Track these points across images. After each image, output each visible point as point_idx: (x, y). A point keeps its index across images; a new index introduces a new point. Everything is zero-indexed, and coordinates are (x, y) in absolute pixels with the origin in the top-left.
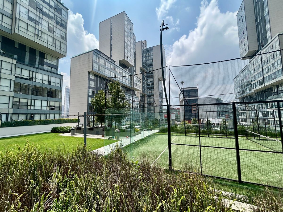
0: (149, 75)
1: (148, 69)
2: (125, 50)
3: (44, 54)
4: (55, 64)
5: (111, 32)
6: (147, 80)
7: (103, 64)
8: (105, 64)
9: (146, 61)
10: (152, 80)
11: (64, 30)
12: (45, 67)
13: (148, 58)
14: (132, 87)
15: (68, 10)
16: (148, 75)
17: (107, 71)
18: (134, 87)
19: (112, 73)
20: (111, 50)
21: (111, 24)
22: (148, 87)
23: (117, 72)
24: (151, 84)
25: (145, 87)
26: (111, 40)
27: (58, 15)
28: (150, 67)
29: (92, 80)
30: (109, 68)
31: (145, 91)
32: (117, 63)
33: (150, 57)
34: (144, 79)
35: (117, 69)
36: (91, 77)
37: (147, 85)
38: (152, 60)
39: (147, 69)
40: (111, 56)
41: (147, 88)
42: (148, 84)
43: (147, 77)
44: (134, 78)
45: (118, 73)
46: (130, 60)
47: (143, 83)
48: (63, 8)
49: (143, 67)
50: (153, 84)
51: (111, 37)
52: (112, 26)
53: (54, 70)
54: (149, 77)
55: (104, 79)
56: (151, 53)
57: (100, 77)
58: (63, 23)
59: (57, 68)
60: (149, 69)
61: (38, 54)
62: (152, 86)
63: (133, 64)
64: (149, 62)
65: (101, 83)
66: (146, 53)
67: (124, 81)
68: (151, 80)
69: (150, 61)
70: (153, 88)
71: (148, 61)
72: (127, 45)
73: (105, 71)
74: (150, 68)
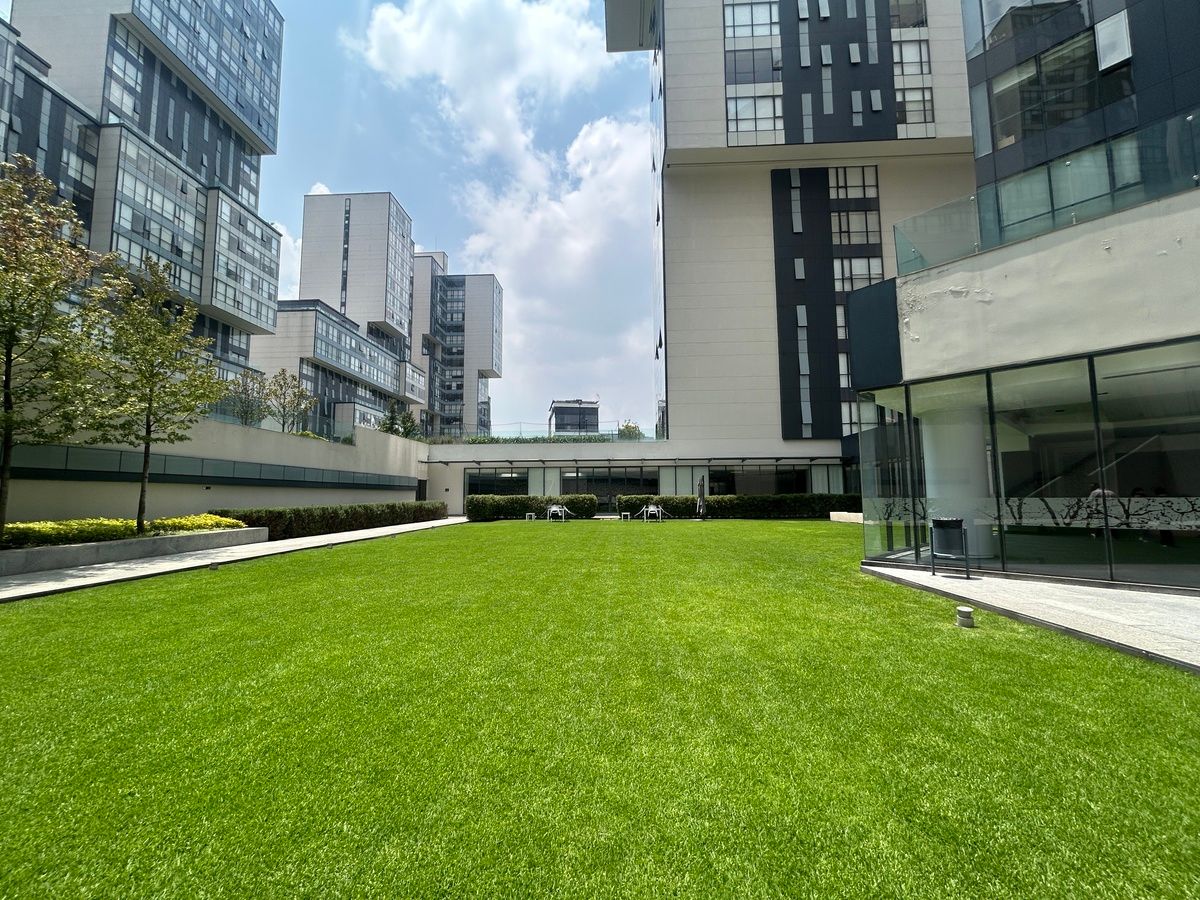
0: (452, 357)
1: (448, 339)
3: (228, 327)
4: (243, 346)
5: (347, 235)
6: (443, 371)
8: (339, 338)
9: (444, 314)
10: (459, 373)
13: (449, 305)
14: (401, 394)
16: (447, 357)
17: (343, 355)
18: (407, 394)
20: (344, 287)
21: (348, 212)
22: (447, 392)
23: (364, 356)
24: (454, 385)
25: (437, 392)
26: (346, 257)
28: (456, 333)
30: (348, 347)
31: (437, 404)
32: (363, 331)
33: (455, 304)
34: (433, 369)
37: (443, 386)
38: (460, 316)
39: (443, 337)
40: (343, 304)
41: (443, 396)
42: (447, 383)
43: (444, 361)
44: (408, 370)
46: (399, 322)
47: (431, 381)
49: (434, 332)
50: (460, 387)
51: (346, 251)
52: (347, 219)
53: (242, 359)
54: (450, 363)
55: (331, 373)
56: (461, 293)
57: (324, 370)
59: (245, 354)
60: (452, 340)
62: (459, 392)
63: (405, 332)
64: (452, 319)
65: (326, 384)
66: (445, 292)
68: (454, 373)
69: (455, 316)
70: (460, 397)
71: (449, 316)
73: (339, 357)
74: (454, 339)
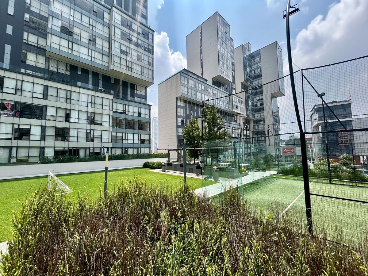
0: (256, 91)
1: (254, 83)
2: (220, 62)
3: (134, 85)
4: (144, 94)
5: (201, 43)
6: (253, 99)
7: (193, 86)
8: (195, 86)
9: (251, 71)
10: (261, 98)
11: (150, 55)
12: (136, 99)
13: (253, 67)
14: (231, 110)
15: (154, 31)
16: (254, 91)
17: (198, 93)
18: (234, 110)
19: (203, 95)
20: (202, 67)
21: (201, 33)
22: (255, 108)
23: (210, 93)
24: (258, 104)
25: (250, 109)
26: (201, 53)
27: (146, 40)
28: (257, 79)
29: (181, 107)
30: (200, 89)
31: (251, 114)
32: (210, 82)
33: (256, 65)
34: (247, 98)
35: (209, 90)
36: (179, 104)
37: (253, 105)
38: (259, 69)
39: (251, 82)
40: (202, 74)
41: (254, 110)
42: (255, 104)
43: (252, 94)
44: (233, 98)
45: (212, 94)
46: (227, 75)
47: (247, 103)
48: (150, 31)
49: (246, 80)
50: (262, 104)
51: (201, 50)
52: (201, 36)
53: (143, 100)
54: (256, 94)
55: (194, 104)
56: (258, 59)
57: (190, 103)
58: (150, 48)
59: (145, 98)
61: (129, 86)
62: (261, 107)
63: (231, 80)
64: (255, 73)
65: (191, 109)
66: (250, 61)
67: (219, 105)
68: (258, 98)
69: (256, 71)
70: (263, 109)
71: (253, 72)
72: (222, 55)
73: (195, 95)
74: (257, 82)
